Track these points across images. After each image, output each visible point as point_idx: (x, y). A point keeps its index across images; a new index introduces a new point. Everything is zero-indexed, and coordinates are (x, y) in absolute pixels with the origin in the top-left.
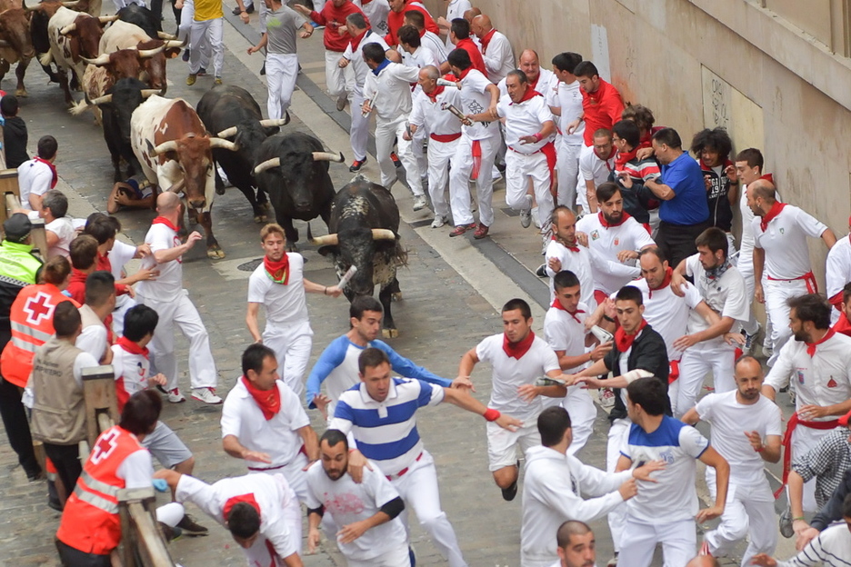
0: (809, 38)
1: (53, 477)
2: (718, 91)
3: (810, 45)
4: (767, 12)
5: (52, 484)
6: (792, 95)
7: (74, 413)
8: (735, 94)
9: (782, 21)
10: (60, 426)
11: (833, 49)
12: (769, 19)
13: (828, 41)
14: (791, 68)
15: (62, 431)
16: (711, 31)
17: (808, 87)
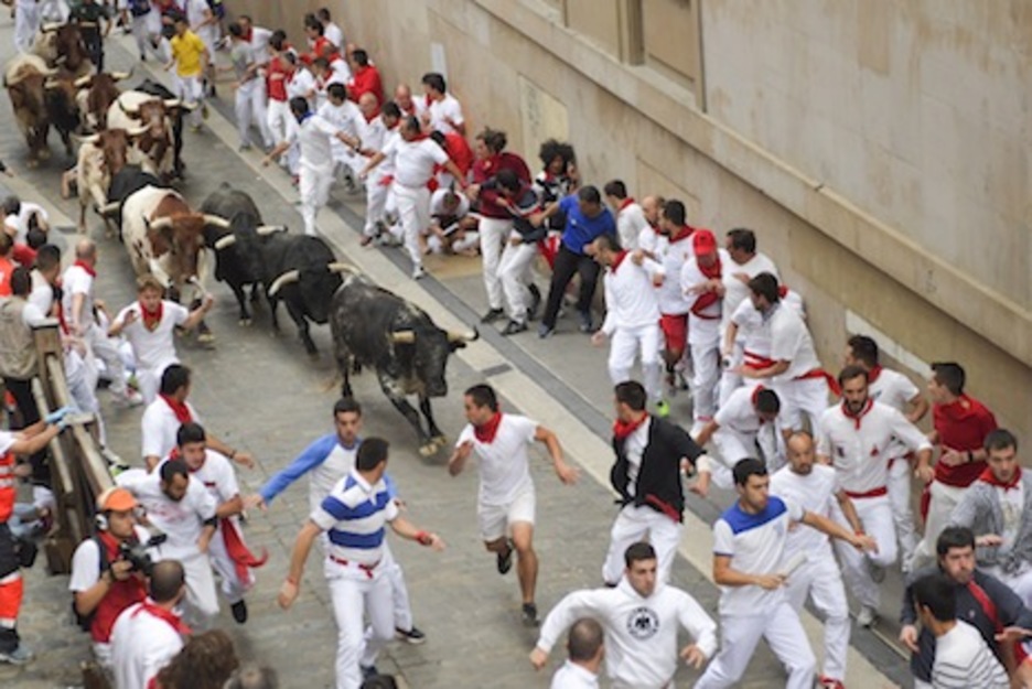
0: (602, 51)
1: (12, 408)
2: (532, 94)
3: (603, 58)
4: (570, 31)
5: (11, 413)
6: (590, 97)
7: (26, 352)
8: (546, 97)
9: (581, 37)
10: (15, 363)
11: (621, 58)
12: (571, 37)
13: (616, 52)
14: (589, 74)
15: (17, 367)
16: (525, 46)
17: (603, 90)
